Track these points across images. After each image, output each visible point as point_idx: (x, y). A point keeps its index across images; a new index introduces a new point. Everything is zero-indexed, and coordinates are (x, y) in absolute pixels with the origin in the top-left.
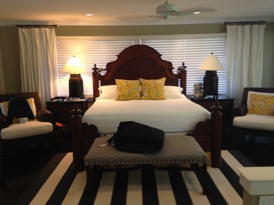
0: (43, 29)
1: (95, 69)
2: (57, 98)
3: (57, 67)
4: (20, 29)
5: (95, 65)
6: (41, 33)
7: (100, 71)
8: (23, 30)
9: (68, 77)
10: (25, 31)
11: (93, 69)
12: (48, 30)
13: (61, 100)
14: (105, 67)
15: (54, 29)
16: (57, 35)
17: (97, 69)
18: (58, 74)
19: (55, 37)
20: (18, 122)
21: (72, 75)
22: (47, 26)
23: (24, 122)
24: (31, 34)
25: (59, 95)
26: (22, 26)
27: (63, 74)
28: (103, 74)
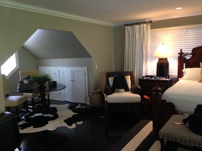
0: (142, 25)
1: (181, 54)
2: (147, 76)
3: (149, 53)
4: (126, 27)
5: (181, 50)
6: (140, 29)
7: (185, 55)
8: (128, 27)
9: (157, 61)
10: (129, 28)
11: (179, 54)
12: (145, 25)
13: (149, 78)
14: (191, 52)
15: (149, 25)
16: (151, 28)
17: (183, 53)
18: (149, 58)
19: (150, 30)
20: (118, 92)
21: (160, 59)
22: (145, 23)
23: (122, 92)
24: (133, 30)
25: (149, 74)
26: (128, 25)
27: (153, 58)
28: (188, 57)
